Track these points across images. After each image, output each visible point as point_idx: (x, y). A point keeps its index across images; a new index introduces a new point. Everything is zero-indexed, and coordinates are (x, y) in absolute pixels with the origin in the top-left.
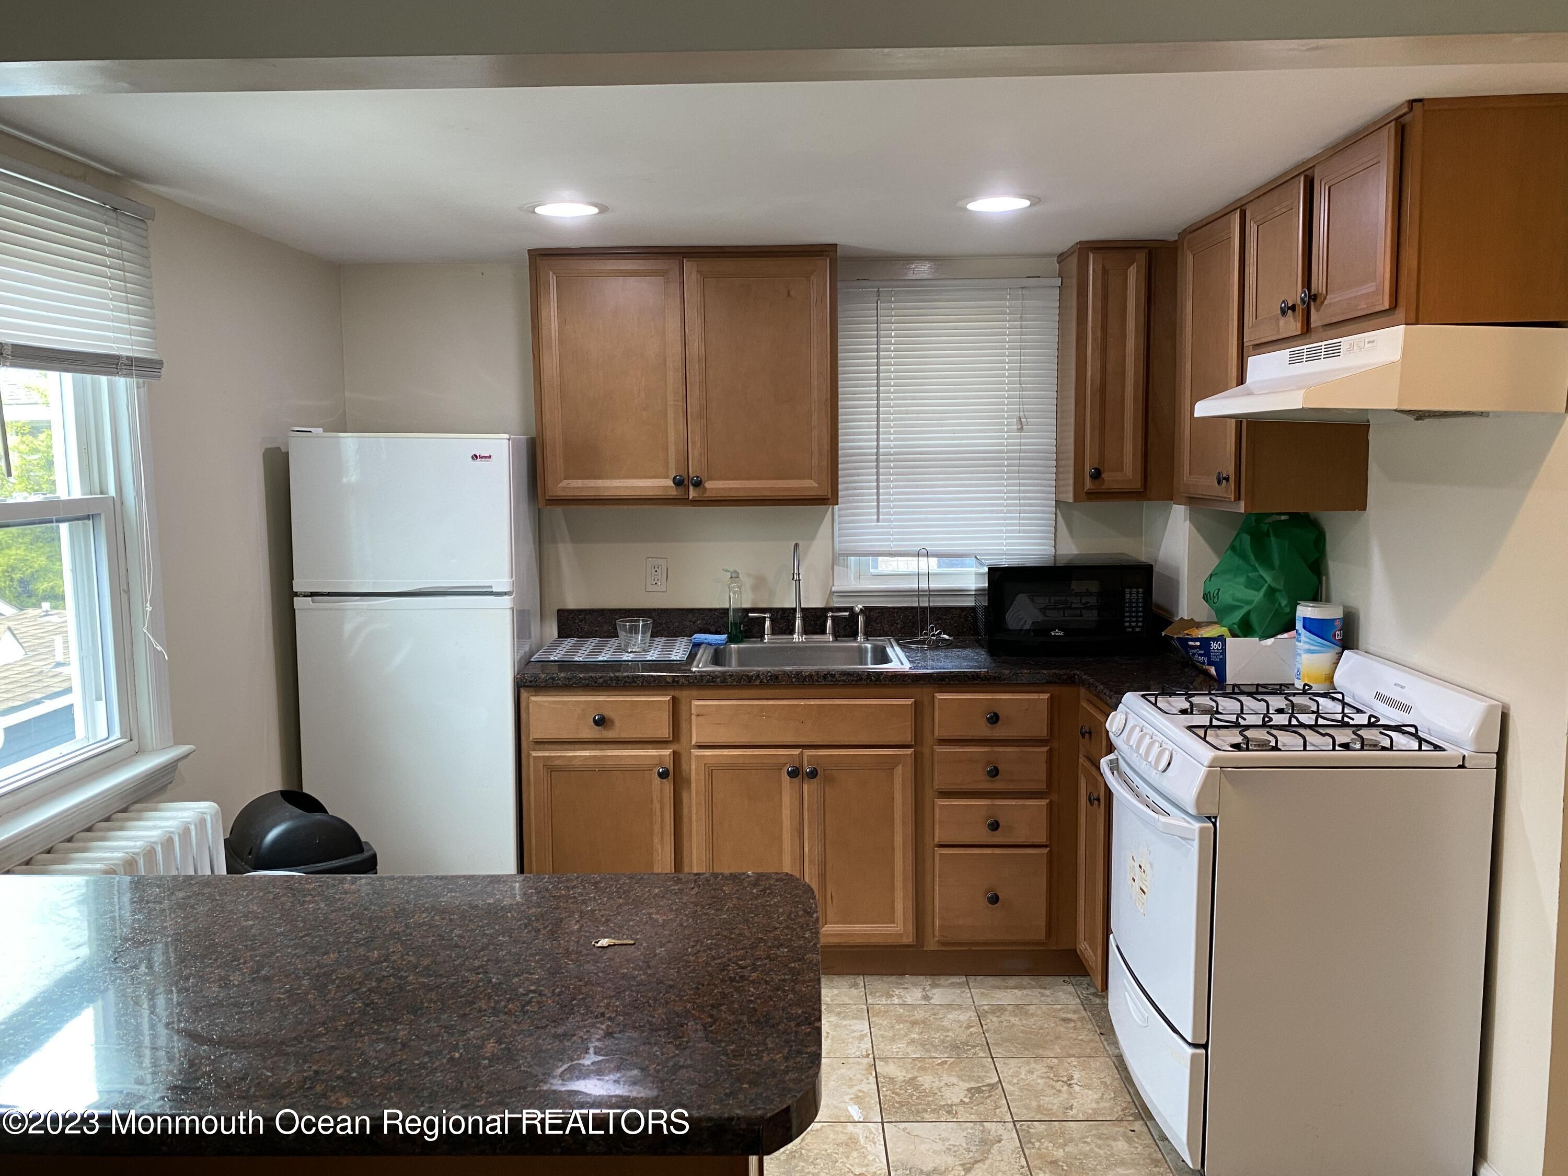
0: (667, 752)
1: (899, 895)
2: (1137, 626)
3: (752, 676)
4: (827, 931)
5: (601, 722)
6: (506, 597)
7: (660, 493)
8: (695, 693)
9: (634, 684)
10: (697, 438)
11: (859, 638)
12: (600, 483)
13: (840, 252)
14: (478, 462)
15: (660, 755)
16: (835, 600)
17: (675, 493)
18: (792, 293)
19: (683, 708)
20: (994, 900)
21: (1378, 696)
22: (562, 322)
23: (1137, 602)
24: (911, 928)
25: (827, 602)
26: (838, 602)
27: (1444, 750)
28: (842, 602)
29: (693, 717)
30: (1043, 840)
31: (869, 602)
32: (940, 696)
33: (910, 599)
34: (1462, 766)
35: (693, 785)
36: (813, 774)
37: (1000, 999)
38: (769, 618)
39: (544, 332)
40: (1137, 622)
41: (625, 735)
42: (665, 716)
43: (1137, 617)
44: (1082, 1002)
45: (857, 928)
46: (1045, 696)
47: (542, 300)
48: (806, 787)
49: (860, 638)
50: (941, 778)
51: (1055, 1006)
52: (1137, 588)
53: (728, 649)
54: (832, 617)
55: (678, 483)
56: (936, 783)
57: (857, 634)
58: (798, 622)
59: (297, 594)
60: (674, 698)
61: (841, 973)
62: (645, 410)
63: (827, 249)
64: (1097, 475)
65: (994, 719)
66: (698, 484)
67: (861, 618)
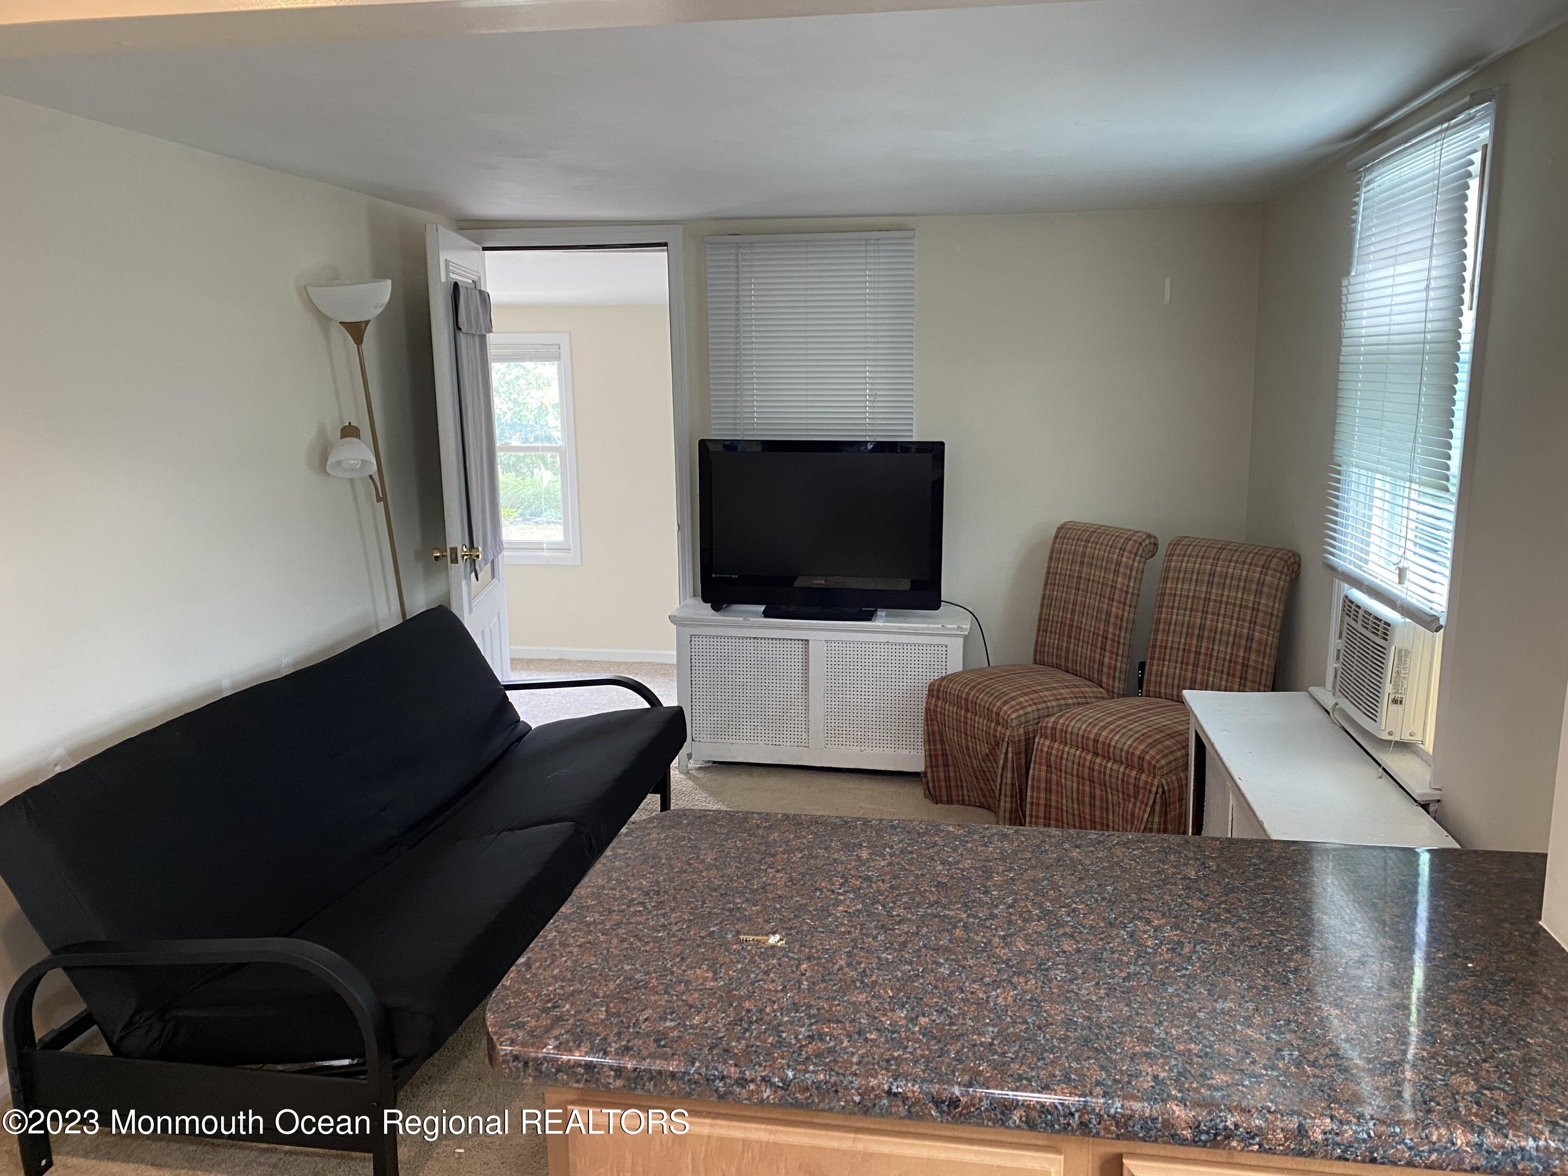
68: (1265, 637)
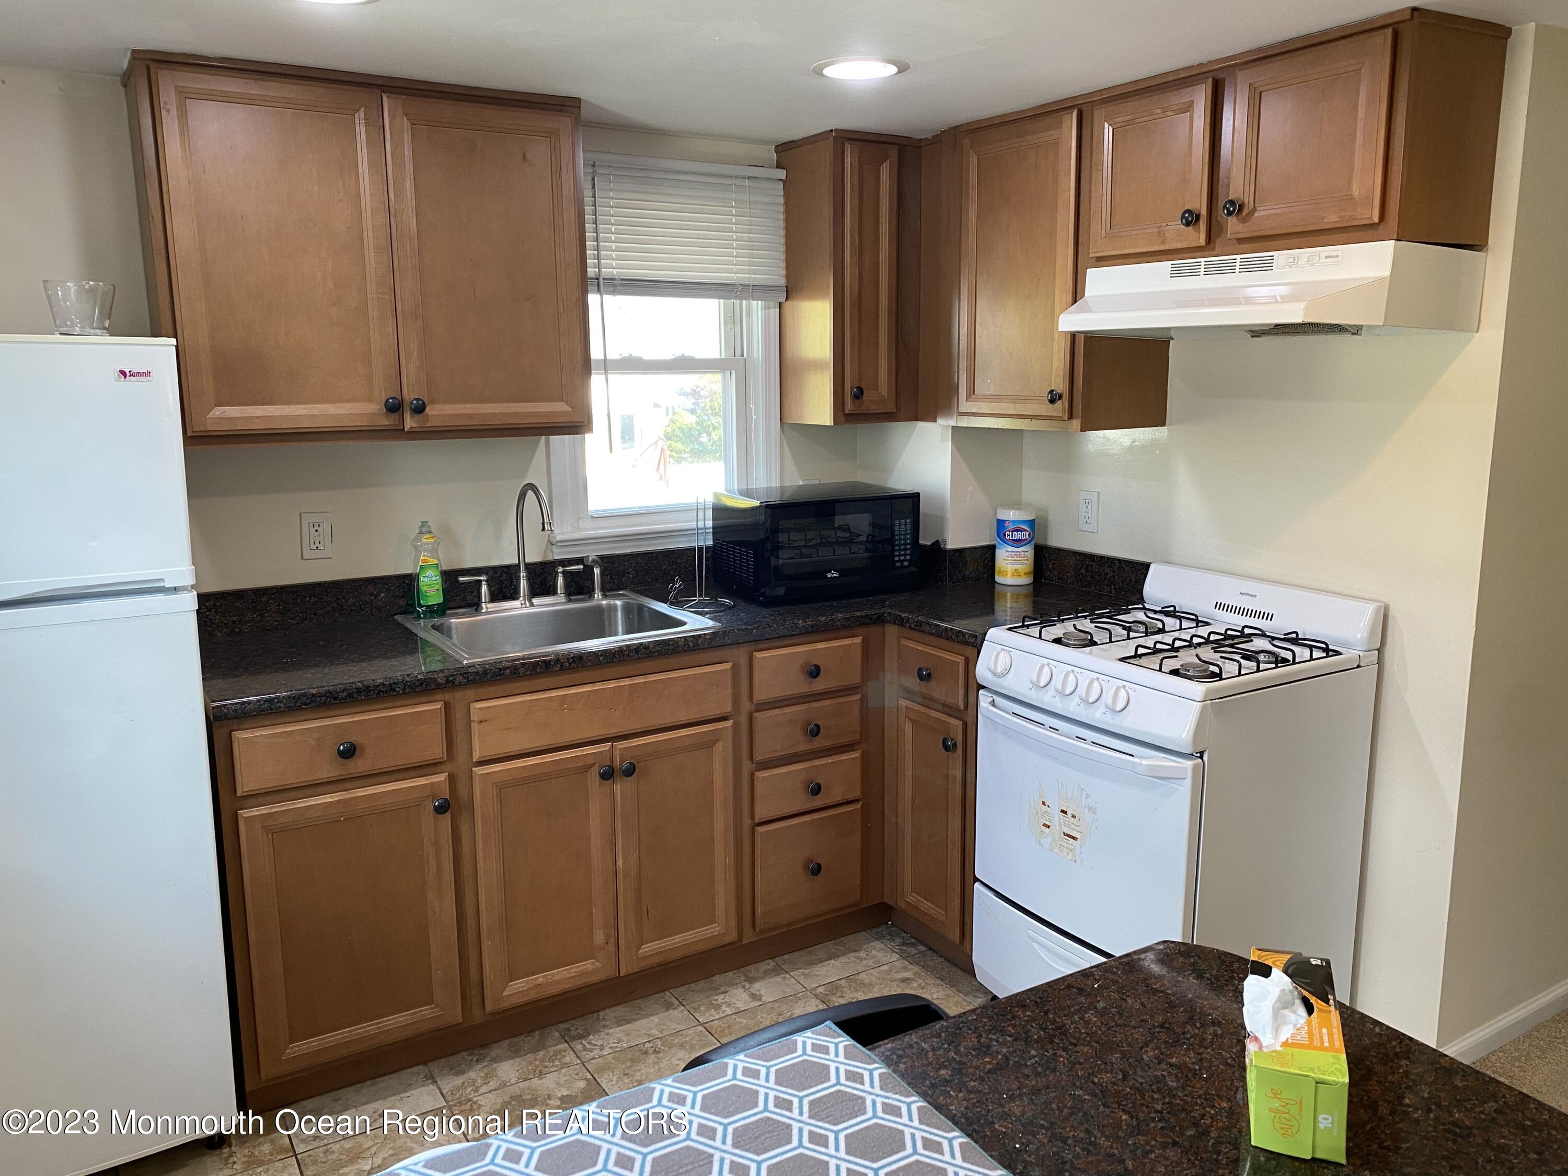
0: (441, 778)
1: (720, 890)
3: (550, 660)
4: (644, 952)
5: (349, 753)
7: (363, 423)
8: (471, 693)
9: (392, 693)
10: (414, 347)
11: (596, 595)
13: (584, 110)
15: (432, 783)
16: (555, 550)
17: (386, 423)
18: (529, 155)
19: (459, 715)
20: (815, 870)
21: (1218, 606)
24: (732, 923)
25: (544, 556)
26: (560, 553)
27: (1340, 654)
28: (569, 553)
29: (474, 726)
30: (857, 794)
31: (603, 549)
32: (756, 655)
33: (647, 542)
34: (1358, 666)
35: (478, 814)
36: (631, 771)
37: (826, 976)
38: (486, 581)
41: (381, 765)
42: (437, 731)
44: (901, 956)
45: (678, 940)
46: (858, 640)
48: (620, 789)
49: (598, 595)
50: (760, 748)
51: (882, 968)
53: (446, 624)
54: (563, 572)
55: (389, 407)
56: (755, 755)
57: (594, 590)
58: (523, 584)
60: (446, 704)
62: (334, 305)
63: (568, 104)
64: (859, 394)
65: (815, 672)
66: (419, 409)
67: (597, 571)
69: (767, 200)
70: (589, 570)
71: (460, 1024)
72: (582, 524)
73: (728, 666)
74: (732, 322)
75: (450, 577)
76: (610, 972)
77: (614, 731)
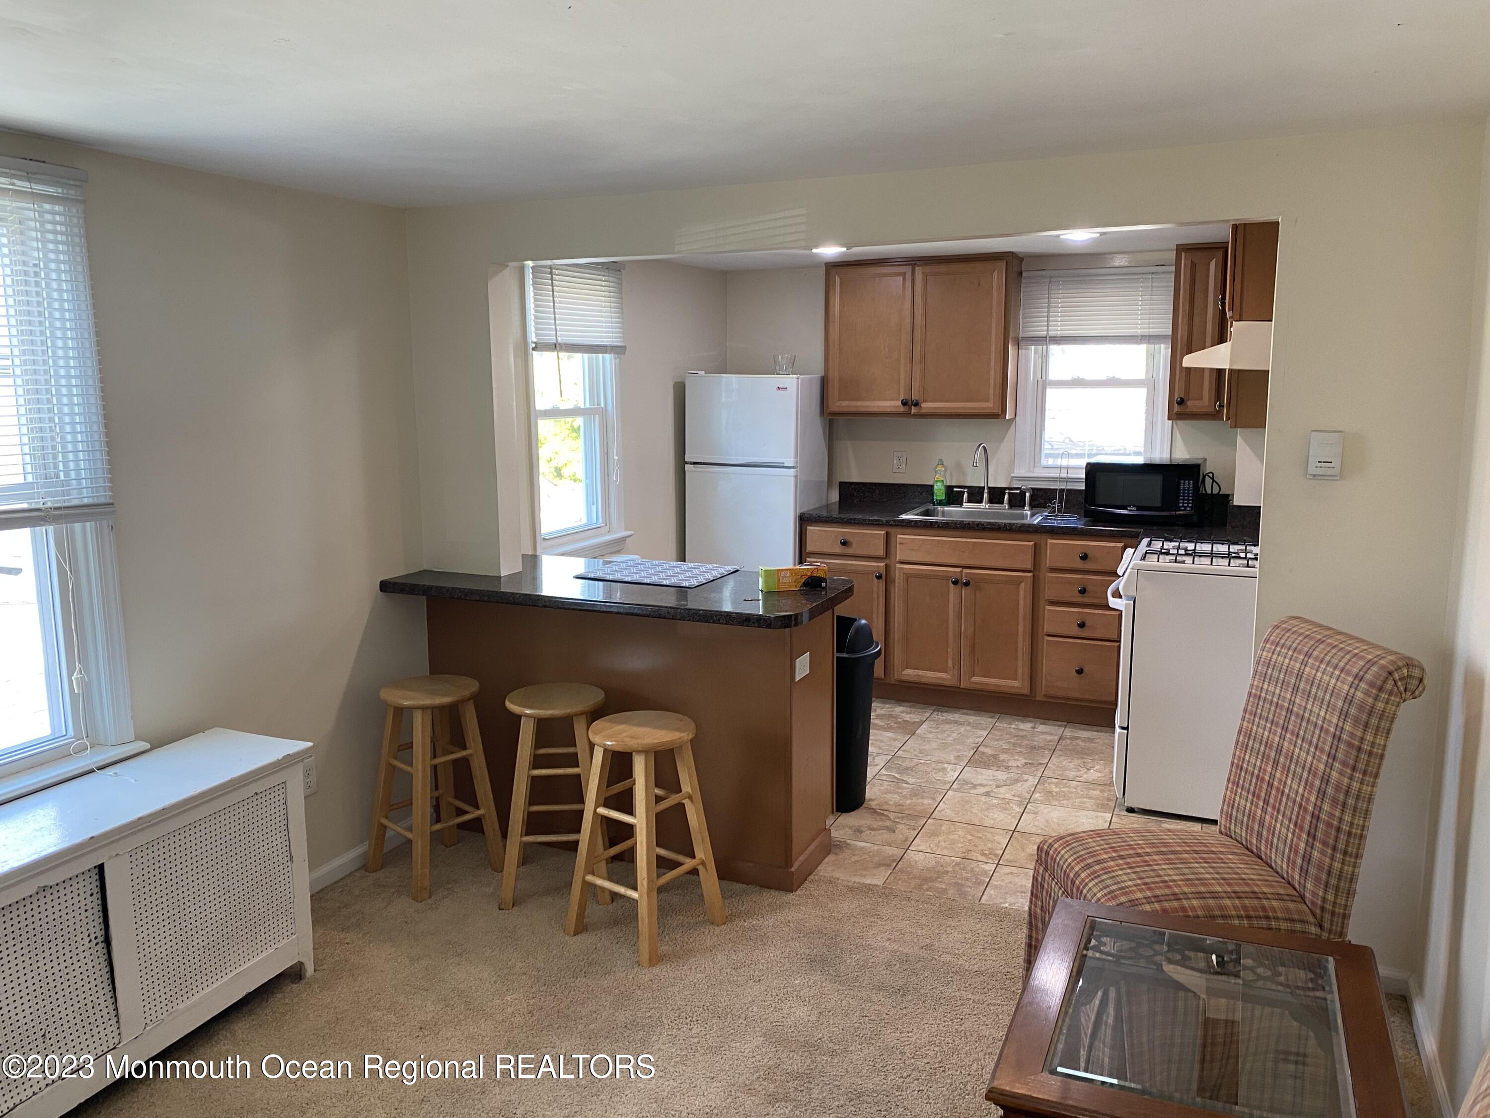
0: (882, 564)
1: (1020, 663)
2: (1188, 506)
4: (973, 680)
5: (844, 543)
6: (792, 470)
7: (893, 410)
8: (899, 530)
9: (864, 523)
10: (918, 376)
12: (859, 403)
14: (781, 392)
15: (877, 566)
16: (1014, 482)
17: (903, 410)
18: (981, 283)
19: (893, 539)
20: (1080, 672)
22: (842, 305)
23: (1189, 490)
24: (1027, 684)
25: (1010, 483)
26: (1016, 484)
28: (1019, 484)
29: (898, 544)
31: (1035, 485)
32: (1050, 541)
35: (897, 585)
36: (967, 584)
38: (967, 492)
39: (831, 313)
40: (1188, 503)
41: (859, 552)
42: (881, 543)
43: (1188, 500)
46: (1120, 545)
47: (831, 292)
48: (963, 591)
49: (1026, 508)
50: (1048, 592)
52: (1189, 480)
53: (936, 510)
54: (1009, 493)
55: (904, 403)
56: (1046, 596)
57: (1024, 505)
58: (985, 495)
59: (686, 463)
60: (887, 533)
61: (986, 711)
62: (887, 358)
64: (1183, 403)
65: (1085, 557)
66: (917, 405)
67: (1028, 494)
68: (1346, 780)
69: (1165, 284)
70: (1023, 494)
71: (881, 679)
72: (1036, 470)
73: (1032, 543)
74: (1151, 356)
75: (949, 489)
76: (954, 682)
77: (963, 563)
